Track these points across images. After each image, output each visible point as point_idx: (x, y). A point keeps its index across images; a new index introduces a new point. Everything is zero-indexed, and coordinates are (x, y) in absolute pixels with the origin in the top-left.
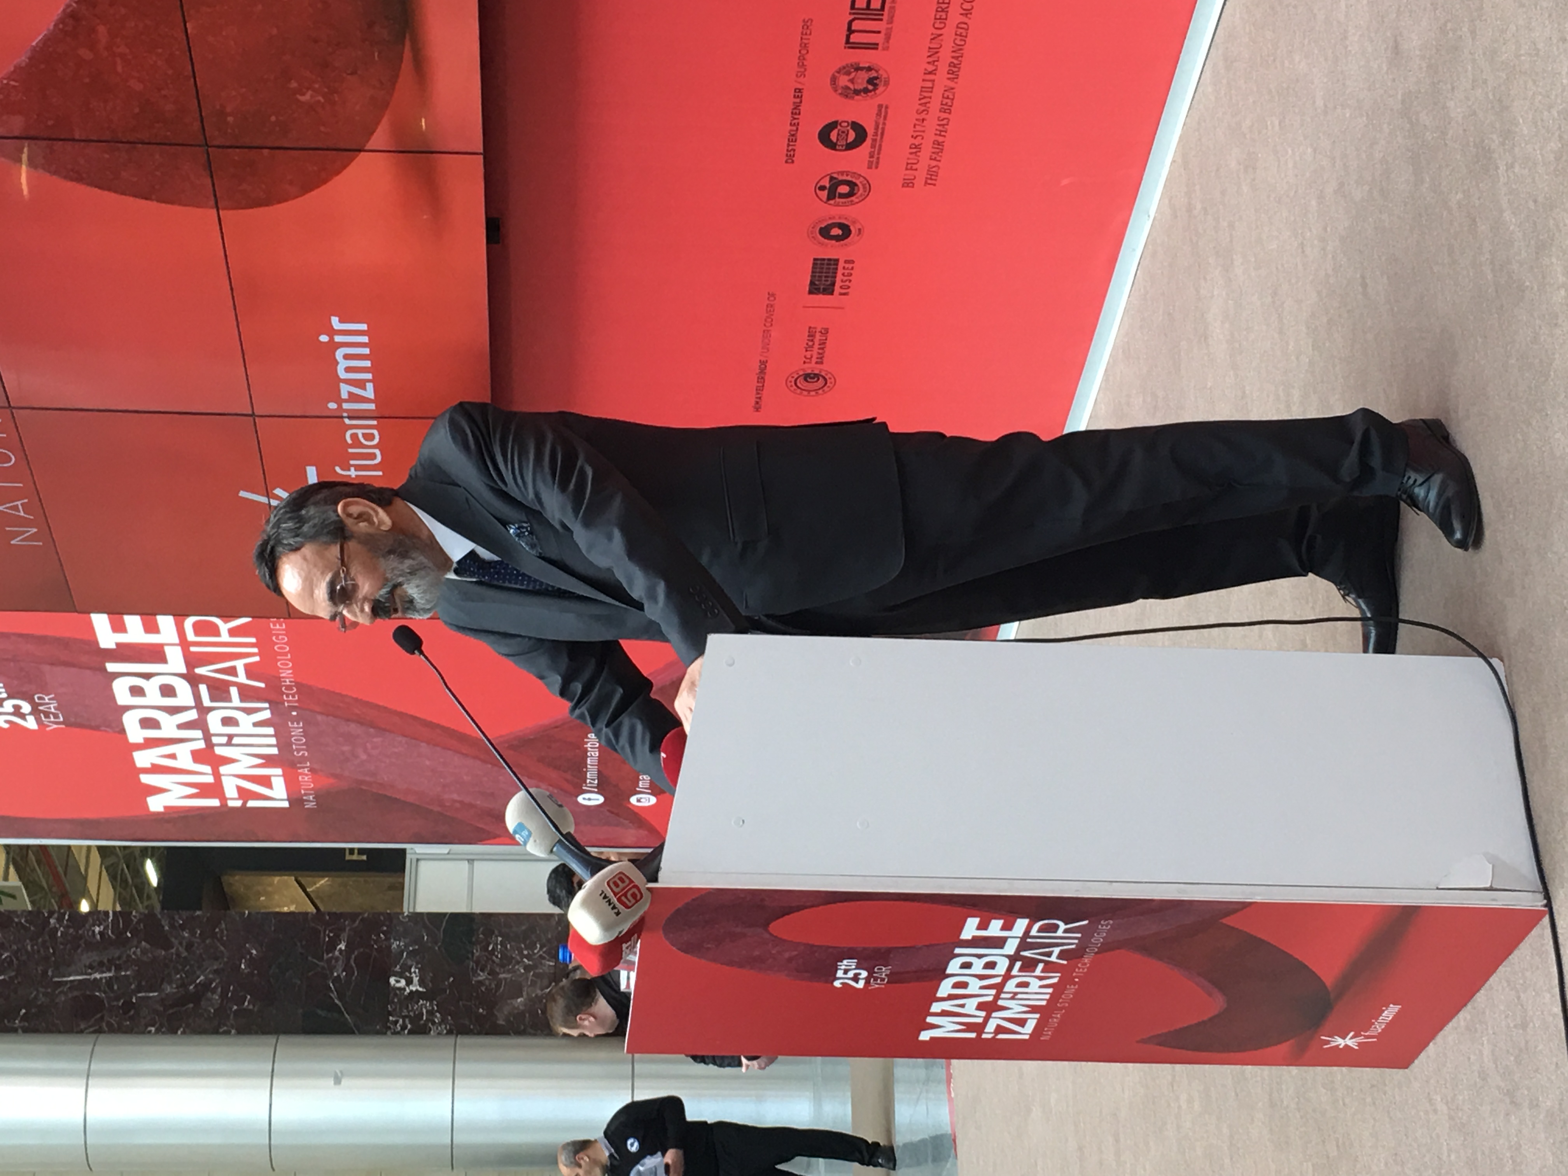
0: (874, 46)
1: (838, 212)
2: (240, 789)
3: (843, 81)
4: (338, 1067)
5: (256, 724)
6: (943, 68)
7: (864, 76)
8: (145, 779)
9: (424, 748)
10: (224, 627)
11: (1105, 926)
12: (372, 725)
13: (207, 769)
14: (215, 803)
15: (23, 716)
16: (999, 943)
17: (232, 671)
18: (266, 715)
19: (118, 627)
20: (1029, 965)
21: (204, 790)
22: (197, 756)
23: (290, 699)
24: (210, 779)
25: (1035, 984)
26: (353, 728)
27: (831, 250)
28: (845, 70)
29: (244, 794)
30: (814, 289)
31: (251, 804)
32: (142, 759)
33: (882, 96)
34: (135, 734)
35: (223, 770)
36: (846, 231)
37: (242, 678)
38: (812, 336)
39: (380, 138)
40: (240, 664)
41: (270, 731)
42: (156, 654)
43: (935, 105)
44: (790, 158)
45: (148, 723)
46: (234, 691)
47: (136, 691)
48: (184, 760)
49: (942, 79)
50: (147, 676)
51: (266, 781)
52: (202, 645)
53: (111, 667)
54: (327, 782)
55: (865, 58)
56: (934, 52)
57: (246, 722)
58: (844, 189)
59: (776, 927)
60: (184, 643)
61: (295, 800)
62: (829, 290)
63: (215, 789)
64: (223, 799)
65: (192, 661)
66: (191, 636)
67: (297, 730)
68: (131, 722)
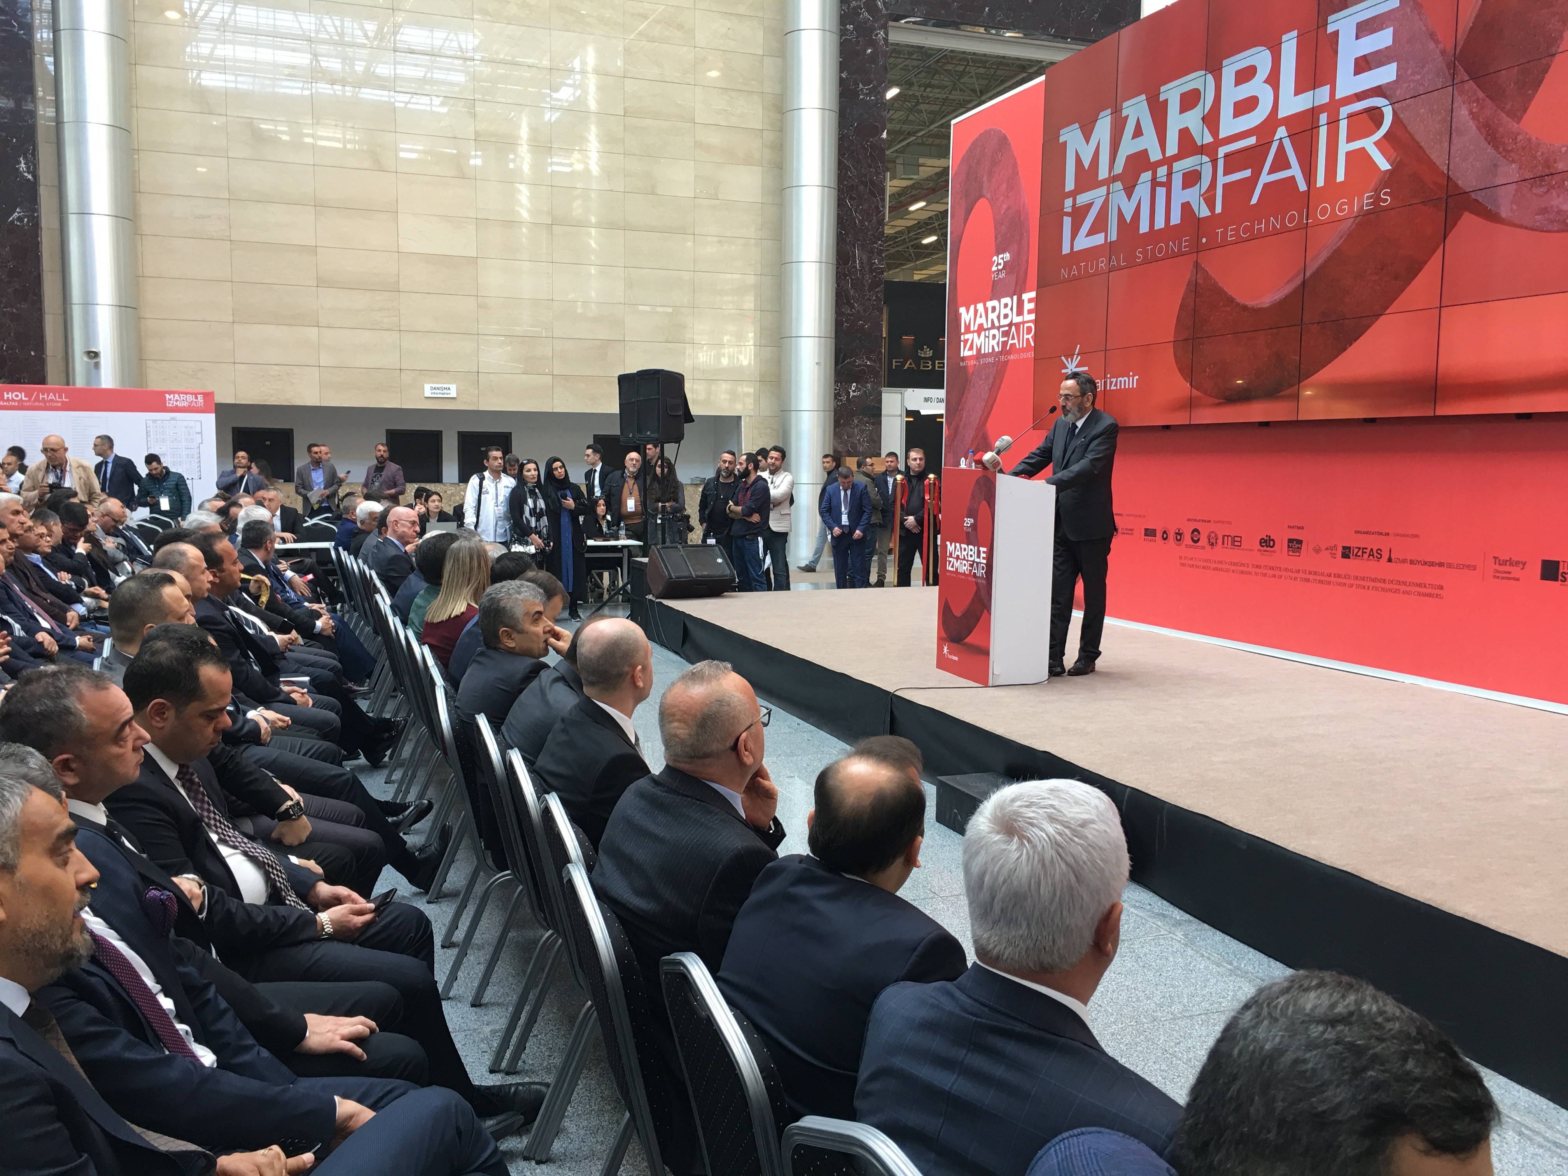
0: (1223, 544)
1: (1171, 536)
2: (968, 340)
3: (1213, 535)
4: (822, 363)
5: (993, 346)
6: (1217, 565)
7: (1214, 541)
8: (972, 307)
9: (983, 404)
10: (1030, 336)
11: (984, 582)
12: (993, 386)
13: (976, 328)
14: (963, 330)
15: (997, 266)
16: (979, 557)
17: (1013, 338)
18: (997, 350)
19: (1030, 301)
20: (971, 565)
21: (968, 328)
22: (981, 326)
23: (1003, 358)
24: (972, 329)
25: (965, 568)
26: (991, 380)
27: (1159, 534)
28: (1216, 535)
29: (966, 341)
30: (1146, 530)
31: (962, 344)
32: (980, 306)
33: (1208, 547)
34: (990, 304)
35: (976, 334)
36: (1165, 539)
37: (1010, 342)
38: (1131, 530)
39: (1195, 393)
40: (1016, 341)
41: (990, 351)
42: (1020, 312)
43: (1205, 564)
44: (1189, 520)
45: (994, 309)
46: (1006, 339)
47: (1006, 306)
48: (979, 321)
49: (1213, 565)
50: (1012, 309)
51: (971, 348)
52: (1023, 329)
53: (1015, 297)
54: (971, 371)
55: (1220, 541)
56: (1221, 562)
57: (994, 343)
58: (1179, 537)
59: (984, 503)
60: (1024, 323)
61: (963, 359)
62: (1146, 535)
63: (968, 330)
64: (964, 334)
65: (1017, 325)
66: (1026, 325)
67: (991, 360)
68: (995, 303)
